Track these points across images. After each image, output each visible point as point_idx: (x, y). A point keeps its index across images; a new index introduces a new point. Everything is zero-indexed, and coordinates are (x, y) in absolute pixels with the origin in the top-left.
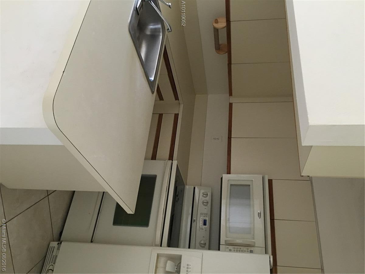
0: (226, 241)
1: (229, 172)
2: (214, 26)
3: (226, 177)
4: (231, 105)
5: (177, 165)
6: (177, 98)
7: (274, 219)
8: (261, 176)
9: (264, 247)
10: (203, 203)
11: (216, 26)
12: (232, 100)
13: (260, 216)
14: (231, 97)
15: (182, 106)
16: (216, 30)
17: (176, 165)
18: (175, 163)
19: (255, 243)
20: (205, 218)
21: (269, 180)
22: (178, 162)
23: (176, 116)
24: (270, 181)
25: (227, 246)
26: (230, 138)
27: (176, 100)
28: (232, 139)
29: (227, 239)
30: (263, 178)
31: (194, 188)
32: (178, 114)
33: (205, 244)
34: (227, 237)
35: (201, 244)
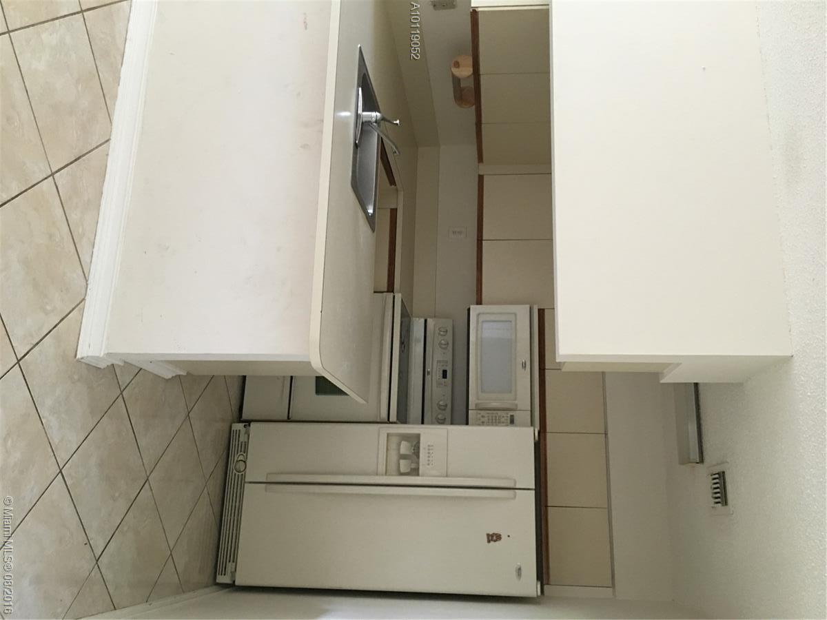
0: (476, 405)
1: (479, 302)
2: (452, 74)
3: (475, 310)
4: (481, 178)
5: (402, 300)
6: (392, 181)
7: (544, 369)
8: (528, 307)
9: (530, 409)
10: (440, 344)
11: (456, 72)
12: (483, 169)
13: (525, 367)
14: (481, 164)
15: (401, 195)
16: (456, 81)
17: (400, 300)
18: (398, 297)
19: (517, 405)
20: (445, 368)
21: (539, 310)
22: (402, 295)
23: (394, 212)
24: (541, 311)
25: (479, 412)
26: (480, 240)
27: (391, 185)
28: (483, 242)
29: (479, 402)
30: (530, 308)
31: (426, 321)
32: (397, 209)
33: (446, 406)
34: (478, 399)
35: (440, 405)
